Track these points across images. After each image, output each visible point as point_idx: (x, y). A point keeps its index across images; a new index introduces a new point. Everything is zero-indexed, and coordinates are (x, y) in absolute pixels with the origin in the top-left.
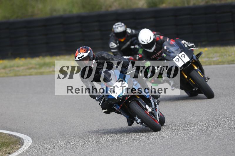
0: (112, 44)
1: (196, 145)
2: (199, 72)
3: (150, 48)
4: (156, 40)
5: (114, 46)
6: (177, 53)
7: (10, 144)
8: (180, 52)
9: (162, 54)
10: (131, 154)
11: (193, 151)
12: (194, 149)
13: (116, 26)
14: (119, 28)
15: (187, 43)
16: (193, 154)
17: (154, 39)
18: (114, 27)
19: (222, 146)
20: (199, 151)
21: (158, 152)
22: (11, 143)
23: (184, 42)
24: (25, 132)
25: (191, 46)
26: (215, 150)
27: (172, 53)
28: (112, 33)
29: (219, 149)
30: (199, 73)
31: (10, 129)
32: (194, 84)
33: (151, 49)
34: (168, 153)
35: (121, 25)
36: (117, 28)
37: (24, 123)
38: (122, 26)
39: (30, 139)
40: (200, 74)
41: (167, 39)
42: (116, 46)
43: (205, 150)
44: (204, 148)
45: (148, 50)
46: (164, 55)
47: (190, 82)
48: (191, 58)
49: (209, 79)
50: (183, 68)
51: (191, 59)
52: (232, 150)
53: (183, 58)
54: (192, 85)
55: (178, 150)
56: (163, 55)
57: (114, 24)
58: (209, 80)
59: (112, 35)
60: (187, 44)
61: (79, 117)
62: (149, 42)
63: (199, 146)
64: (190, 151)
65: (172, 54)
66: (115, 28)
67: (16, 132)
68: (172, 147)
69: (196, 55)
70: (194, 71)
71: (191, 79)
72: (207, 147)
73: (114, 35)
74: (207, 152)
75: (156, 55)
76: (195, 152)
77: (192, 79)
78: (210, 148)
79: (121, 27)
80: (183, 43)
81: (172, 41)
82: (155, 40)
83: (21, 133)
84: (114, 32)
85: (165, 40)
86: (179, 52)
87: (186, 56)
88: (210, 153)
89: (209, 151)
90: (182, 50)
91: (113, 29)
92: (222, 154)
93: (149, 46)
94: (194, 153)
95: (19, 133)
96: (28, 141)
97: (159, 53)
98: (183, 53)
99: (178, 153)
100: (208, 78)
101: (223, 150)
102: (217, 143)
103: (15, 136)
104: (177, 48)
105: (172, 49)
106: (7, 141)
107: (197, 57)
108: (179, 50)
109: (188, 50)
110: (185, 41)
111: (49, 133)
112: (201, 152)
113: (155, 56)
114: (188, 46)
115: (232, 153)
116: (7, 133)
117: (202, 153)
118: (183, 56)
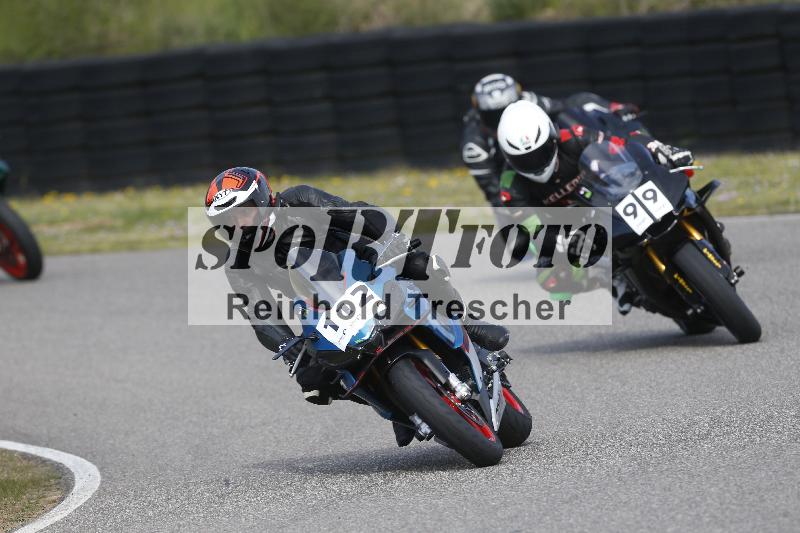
0: (470, 149)
1: (658, 492)
2: (705, 251)
3: (539, 170)
4: (559, 140)
5: (479, 156)
6: (630, 183)
7: (25, 486)
8: (640, 180)
9: (580, 189)
10: (441, 520)
11: (649, 512)
12: (654, 506)
13: (484, 85)
14: (496, 94)
15: (666, 149)
16: (649, 521)
17: (551, 138)
18: (479, 88)
19: (750, 494)
20: (671, 510)
21: (530, 516)
22: (30, 484)
23: (656, 147)
24: (78, 447)
25: (679, 159)
26: (724, 506)
27: (613, 186)
28: (472, 112)
29: (738, 505)
30: (705, 255)
31: (26, 435)
32: (690, 291)
33: (542, 171)
34: (563, 517)
35: (501, 85)
36: (490, 93)
37: (75, 415)
38: (508, 87)
39: (93, 470)
40: (710, 256)
41: (598, 135)
42: (484, 156)
43: (690, 506)
44: (688, 500)
45: (531, 176)
46: (585, 193)
47: (676, 287)
48: (679, 202)
49: (741, 274)
50: (650, 236)
51: (677, 207)
52: (783, 507)
53: (649, 204)
54: (684, 298)
55: (598, 507)
56: (582, 193)
57: (478, 79)
58: (742, 279)
59: (472, 119)
60: (667, 153)
61: (260, 396)
62: (535, 147)
63: (668, 493)
64: (638, 512)
65: (613, 190)
66: (482, 93)
67: (47, 446)
68: (577, 497)
69: (698, 192)
70: (689, 246)
71: (679, 276)
72: (698, 499)
73: (478, 117)
74: (698, 515)
75: (562, 191)
76: (658, 517)
77: (683, 275)
78: (706, 500)
79: (502, 90)
80: (653, 150)
81: (615, 142)
82: (555, 141)
83: (64, 451)
84: (477, 106)
85: (591, 139)
86: (636, 182)
87: (660, 194)
88: (707, 520)
89: (705, 512)
90: (647, 173)
91: (474, 99)
92: (748, 521)
93: (536, 159)
94: (653, 517)
95: (57, 451)
96: (87, 478)
97: (572, 185)
98: (650, 185)
99: (599, 517)
100: (738, 271)
101: (753, 510)
102: (732, 484)
103: (44, 461)
104: (631, 166)
105: (615, 172)
106: (16, 476)
107: (702, 197)
108: (639, 173)
109: (669, 173)
110: (661, 141)
111: (158, 451)
112: (677, 513)
113: (556, 195)
114: (670, 160)
115: (781, 518)
116: (16, 451)
117: (680, 516)
118: (650, 195)
